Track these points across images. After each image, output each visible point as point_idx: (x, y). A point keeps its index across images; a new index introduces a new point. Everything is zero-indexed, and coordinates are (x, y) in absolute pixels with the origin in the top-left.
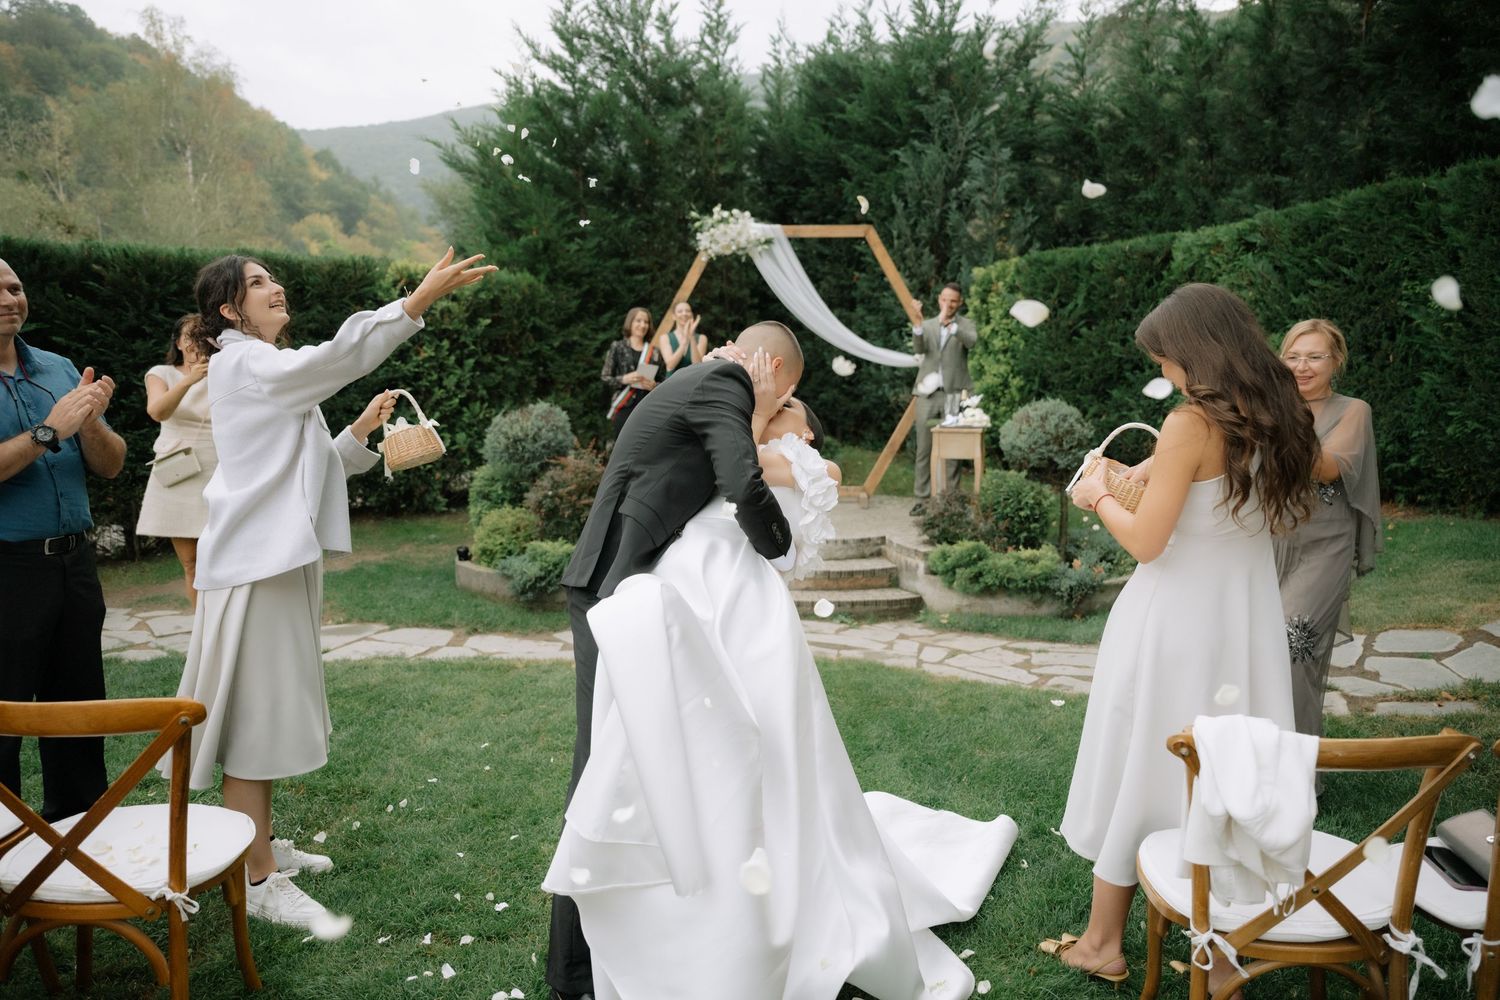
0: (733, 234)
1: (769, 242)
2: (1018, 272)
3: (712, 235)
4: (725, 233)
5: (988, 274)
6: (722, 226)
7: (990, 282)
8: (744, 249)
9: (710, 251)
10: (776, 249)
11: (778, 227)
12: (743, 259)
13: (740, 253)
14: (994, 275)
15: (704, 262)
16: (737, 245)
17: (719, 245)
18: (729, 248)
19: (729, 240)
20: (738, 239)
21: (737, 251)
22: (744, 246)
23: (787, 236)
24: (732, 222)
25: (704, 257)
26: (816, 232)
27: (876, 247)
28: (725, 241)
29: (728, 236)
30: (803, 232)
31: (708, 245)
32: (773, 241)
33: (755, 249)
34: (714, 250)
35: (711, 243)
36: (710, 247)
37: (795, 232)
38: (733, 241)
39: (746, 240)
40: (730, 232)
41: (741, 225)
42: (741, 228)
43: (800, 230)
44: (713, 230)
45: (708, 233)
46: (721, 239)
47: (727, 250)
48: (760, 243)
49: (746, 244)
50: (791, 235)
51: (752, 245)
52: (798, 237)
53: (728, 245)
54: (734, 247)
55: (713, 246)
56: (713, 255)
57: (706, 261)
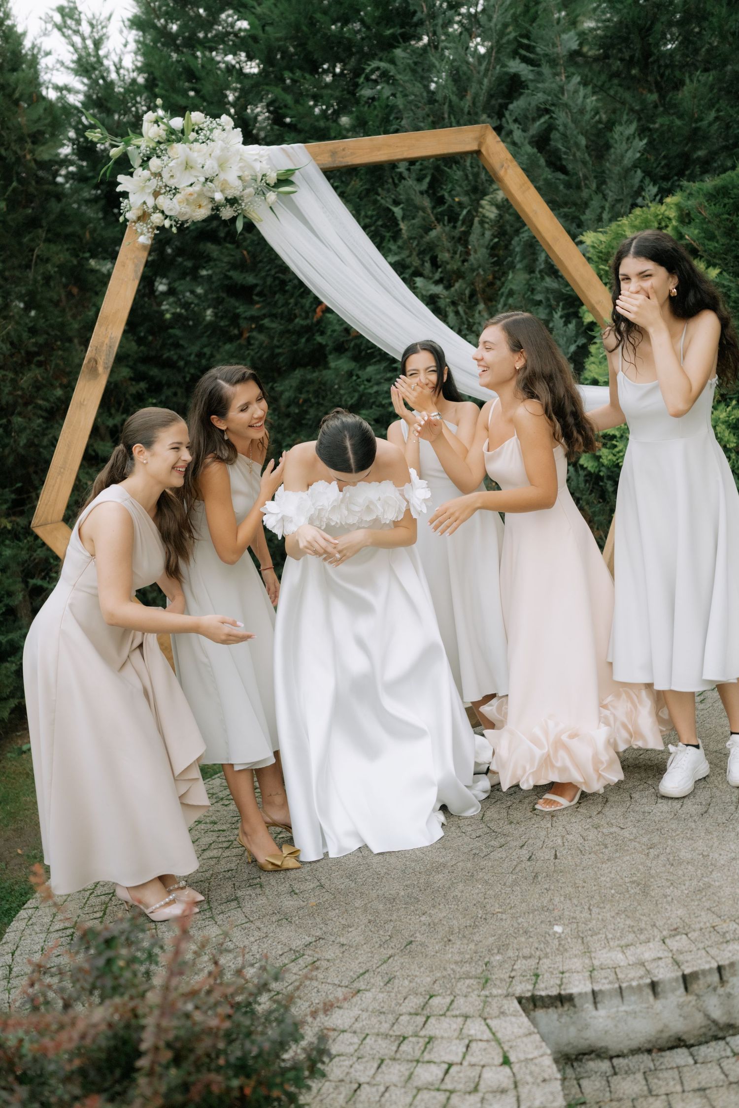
0: (211, 166)
1: (284, 181)
2: (686, 218)
3: (158, 175)
4: (188, 166)
5: (619, 236)
6: (178, 149)
8: (232, 202)
9: (157, 219)
10: (301, 195)
11: (297, 149)
12: (239, 225)
13: (228, 213)
15: (144, 247)
16: (222, 191)
17: (178, 196)
18: (205, 202)
19: (203, 179)
20: (222, 176)
21: (222, 209)
22: (237, 193)
23: (318, 165)
24: (196, 140)
25: (142, 234)
26: (379, 149)
27: (506, 170)
28: (191, 185)
29: (194, 172)
30: (352, 154)
31: (151, 202)
32: (292, 178)
33: (259, 199)
34: (167, 213)
35: (156, 194)
36: (156, 208)
37: (334, 153)
38: (211, 181)
39: (240, 177)
40: (200, 161)
41: (220, 142)
42: (222, 150)
43: (344, 150)
44: (154, 163)
45: (146, 173)
46: (182, 181)
47: (200, 206)
48: (268, 184)
49: (241, 188)
50: (328, 162)
51: (250, 190)
52: (343, 164)
53: (200, 194)
54: (219, 197)
55: (164, 202)
56: (167, 223)
57: (149, 242)
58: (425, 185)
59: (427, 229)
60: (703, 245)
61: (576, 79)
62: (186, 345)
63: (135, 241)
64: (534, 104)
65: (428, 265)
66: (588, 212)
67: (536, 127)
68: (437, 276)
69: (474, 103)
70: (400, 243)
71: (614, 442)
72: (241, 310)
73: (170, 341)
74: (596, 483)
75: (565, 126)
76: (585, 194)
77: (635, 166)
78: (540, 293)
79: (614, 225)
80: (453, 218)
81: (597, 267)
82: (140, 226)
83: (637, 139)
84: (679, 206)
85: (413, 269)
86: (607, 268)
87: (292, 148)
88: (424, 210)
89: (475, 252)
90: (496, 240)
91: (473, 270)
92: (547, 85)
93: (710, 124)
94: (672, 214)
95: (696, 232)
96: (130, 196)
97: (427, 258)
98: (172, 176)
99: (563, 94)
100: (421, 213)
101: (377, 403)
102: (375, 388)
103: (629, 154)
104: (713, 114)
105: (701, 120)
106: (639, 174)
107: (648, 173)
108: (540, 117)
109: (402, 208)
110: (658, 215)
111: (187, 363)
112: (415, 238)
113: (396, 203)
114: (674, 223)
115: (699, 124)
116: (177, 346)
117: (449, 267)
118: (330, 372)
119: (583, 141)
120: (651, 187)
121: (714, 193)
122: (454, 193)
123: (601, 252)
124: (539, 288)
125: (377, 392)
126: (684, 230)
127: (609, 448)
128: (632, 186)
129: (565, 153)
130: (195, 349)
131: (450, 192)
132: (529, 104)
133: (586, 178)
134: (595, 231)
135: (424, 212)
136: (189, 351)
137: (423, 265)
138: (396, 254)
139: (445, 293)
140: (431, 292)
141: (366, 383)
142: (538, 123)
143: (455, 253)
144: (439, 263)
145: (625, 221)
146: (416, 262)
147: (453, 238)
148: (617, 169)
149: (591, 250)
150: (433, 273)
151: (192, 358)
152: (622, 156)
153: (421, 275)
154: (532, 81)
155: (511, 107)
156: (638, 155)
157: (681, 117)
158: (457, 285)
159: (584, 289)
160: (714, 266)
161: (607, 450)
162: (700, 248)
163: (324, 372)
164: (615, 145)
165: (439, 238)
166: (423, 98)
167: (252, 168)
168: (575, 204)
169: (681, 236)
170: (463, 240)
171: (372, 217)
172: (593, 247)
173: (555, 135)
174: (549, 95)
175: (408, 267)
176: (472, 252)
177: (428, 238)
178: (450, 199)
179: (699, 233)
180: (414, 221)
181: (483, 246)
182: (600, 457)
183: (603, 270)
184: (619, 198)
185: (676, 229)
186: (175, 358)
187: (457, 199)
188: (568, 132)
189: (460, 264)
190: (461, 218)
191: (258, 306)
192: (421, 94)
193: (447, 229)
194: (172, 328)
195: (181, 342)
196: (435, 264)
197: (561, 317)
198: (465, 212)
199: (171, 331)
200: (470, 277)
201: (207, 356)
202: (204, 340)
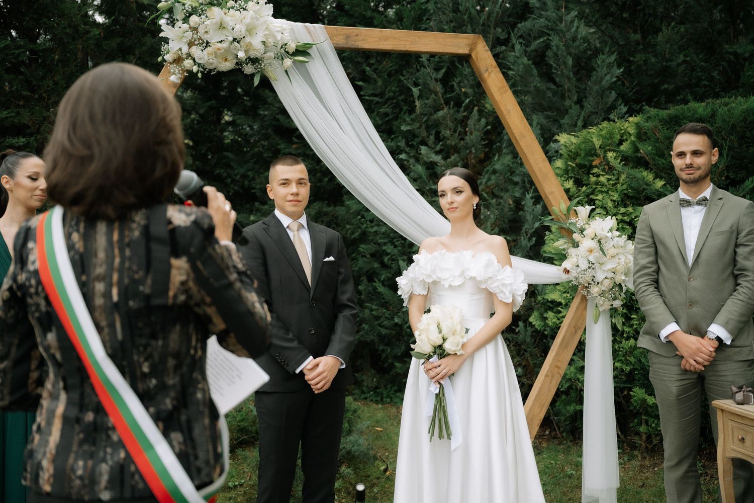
0: (240, 29)
1: (302, 51)
2: (642, 135)
3: (195, 29)
4: (221, 26)
5: (587, 141)
6: (216, 11)
7: (592, 153)
8: (254, 61)
9: (188, 63)
10: (316, 67)
11: (318, 29)
12: (257, 81)
13: (249, 69)
14: (597, 143)
15: (174, 84)
16: (246, 51)
17: (209, 49)
18: (230, 58)
19: (231, 39)
20: (248, 39)
21: (244, 65)
22: (259, 55)
23: (333, 44)
24: (233, 8)
25: (174, 73)
26: (386, 40)
27: (490, 74)
28: (221, 41)
29: (225, 32)
30: (363, 40)
31: (185, 49)
32: (308, 51)
33: (276, 63)
34: (197, 60)
35: (191, 44)
36: (189, 55)
37: (348, 37)
38: (238, 42)
39: (264, 43)
40: (232, 24)
41: (251, 12)
42: (252, 18)
43: (357, 35)
44: (194, 19)
45: (186, 26)
46: (214, 38)
47: (226, 60)
48: (287, 52)
49: (262, 51)
50: (342, 42)
51: (271, 54)
52: (354, 47)
53: (227, 50)
54: (241, 55)
55: (196, 51)
56: (195, 69)
57: (179, 81)
58: (440, 74)
59: (438, 109)
60: (654, 159)
61: (574, 13)
62: (235, 167)
63: (167, 79)
64: (537, 26)
65: (432, 138)
66: (566, 117)
67: (535, 44)
68: (438, 148)
69: (488, 18)
70: (413, 116)
71: (559, 308)
72: (282, 146)
73: (224, 161)
74: (541, 339)
75: (558, 47)
76: (567, 103)
77: (611, 87)
78: (518, 175)
79: (585, 132)
80: (458, 104)
81: (566, 162)
82: (174, 68)
83: (615, 67)
84: (638, 125)
85: (420, 138)
86: (574, 165)
87: (314, 27)
88: (436, 93)
89: (471, 133)
90: (489, 127)
91: (467, 148)
92: (549, 13)
93: (679, 65)
94: (632, 130)
95: (650, 148)
96: (170, 42)
97: (433, 132)
98: (206, 32)
99: (561, 22)
100: (433, 96)
101: (374, 241)
102: (375, 229)
103: (608, 77)
104: (681, 58)
105: (672, 61)
106: (613, 95)
107: (621, 96)
108: (540, 37)
109: (420, 90)
110: (621, 130)
111: (233, 181)
112: (426, 115)
113: (416, 85)
114: (633, 138)
115: (669, 64)
116: (228, 166)
117: (448, 142)
118: (343, 208)
119: (570, 62)
120: (622, 106)
121: (669, 120)
122: (461, 84)
123: (571, 151)
124: (518, 172)
125: (376, 232)
126: (640, 146)
127: (555, 313)
128: (606, 103)
129: (556, 69)
130: (242, 171)
131: (459, 83)
132: (534, 26)
133: (569, 91)
134: (569, 134)
135: (436, 96)
136: (236, 171)
137: (428, 137)
138: (409, 124)
139: (442, 162)
140: (431, 159)
141: (368, 223)
142: (538, 42)
143: (455, 131)
144: (441, 137)
145: (593, 130)
146: (424, 133)
147: (456, 119)
148: (596, 88)
149: (563, 147)
150: (436, 144)
151: (238, 177)
152: (602, 79)
153: (426, 145)
154: (538, 8)
155: (519, 25)
156: (615, 79)
157: (656, 56)
158: (453, 158)
159: (540, 180)
160: (661, 178)
161: (553, 314)
162: (651, 162)
163: (338, 208)
164: (597, 69)
165: (444, 118)
166: (449, 7)
167: (275, 37)
168: (558, 110)
169: (637, 150)
170: (464, 122)
171: (394, 92)
172: (566, 146)
173: (549, 53)
174: (549, 21)
175: (418, 137)
176: (468, 134)
177: (436, 116)
178: (458, 89)
179: (652, 150)
180: (427, 101)
181: (478, 130)
182: (546, 318)
183: (571, 166)
184: (594, 111)
185: (633, 143)
186: (225, 175)
187: (463, 90)
188: (559, 53)
189: (457, 141)
190: (464, 105)
191: (295, 146)
192: (448, 4)
193: (452, 111)
194: (228, 151)
195: (232, 164)
196: (438, 138)
197: (532, 198)
198: (467, 101)
199: (225, 153)
200: (464, 153)
201: (250, 178)
202: (251, 165)
